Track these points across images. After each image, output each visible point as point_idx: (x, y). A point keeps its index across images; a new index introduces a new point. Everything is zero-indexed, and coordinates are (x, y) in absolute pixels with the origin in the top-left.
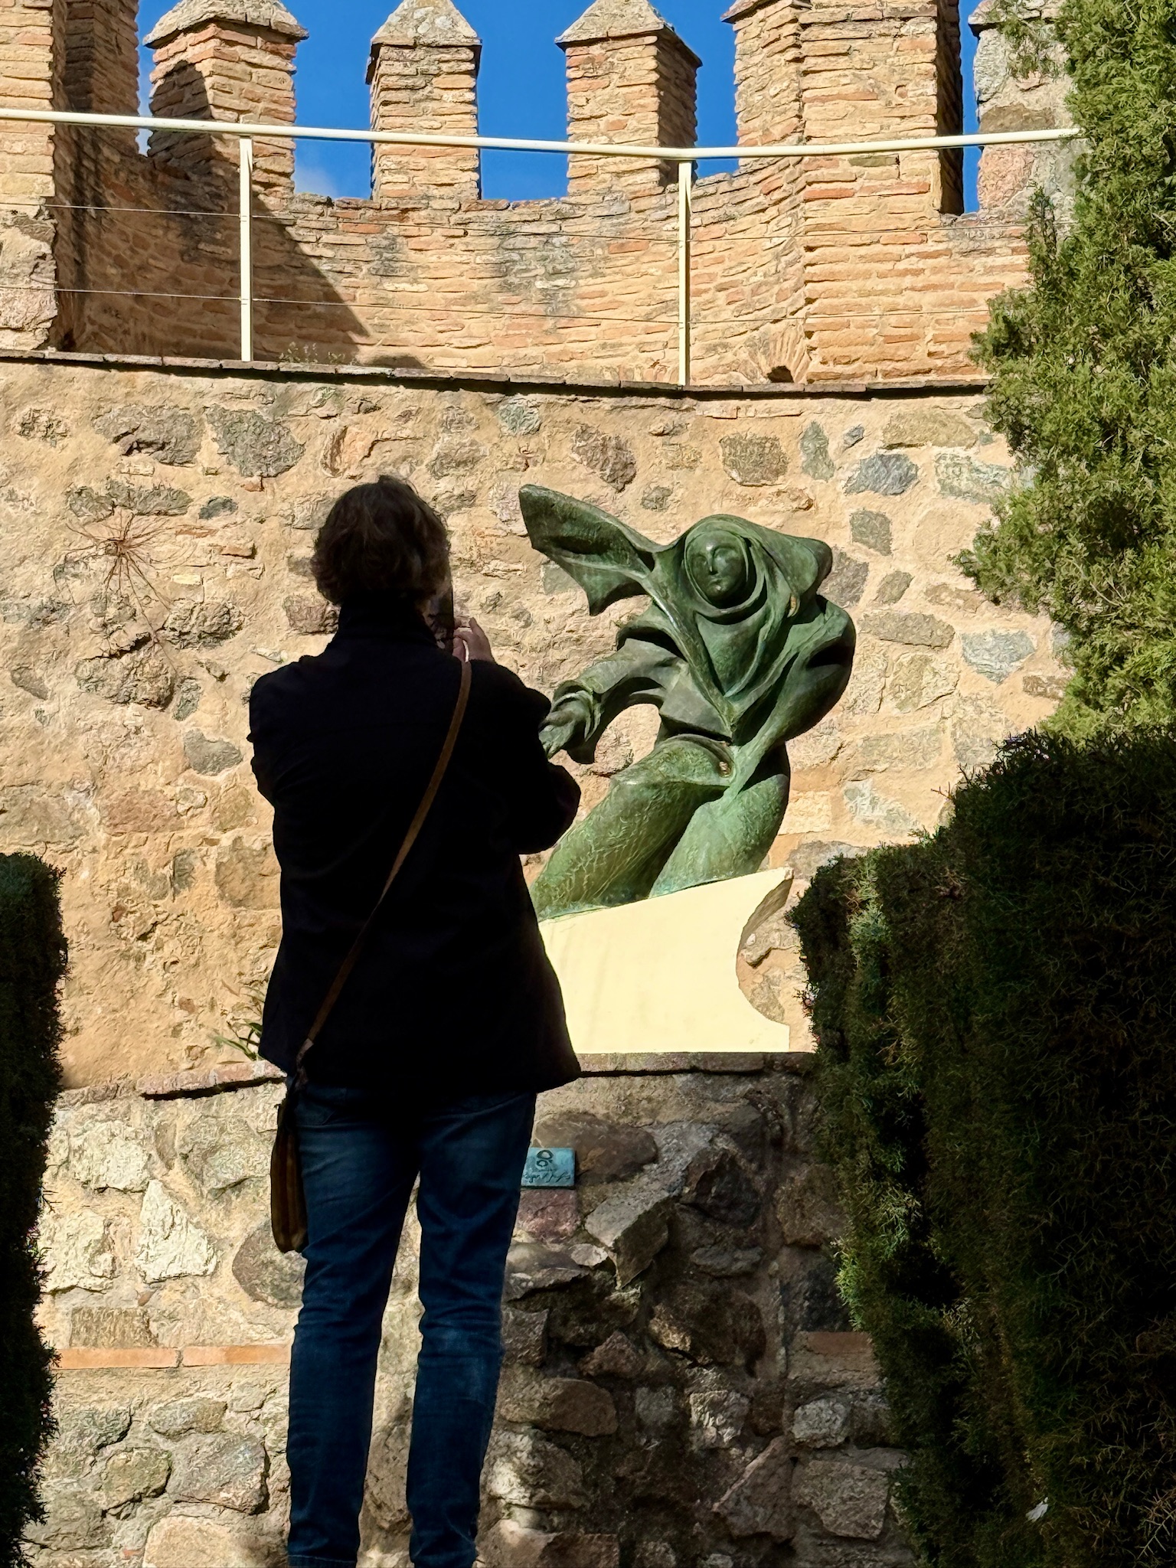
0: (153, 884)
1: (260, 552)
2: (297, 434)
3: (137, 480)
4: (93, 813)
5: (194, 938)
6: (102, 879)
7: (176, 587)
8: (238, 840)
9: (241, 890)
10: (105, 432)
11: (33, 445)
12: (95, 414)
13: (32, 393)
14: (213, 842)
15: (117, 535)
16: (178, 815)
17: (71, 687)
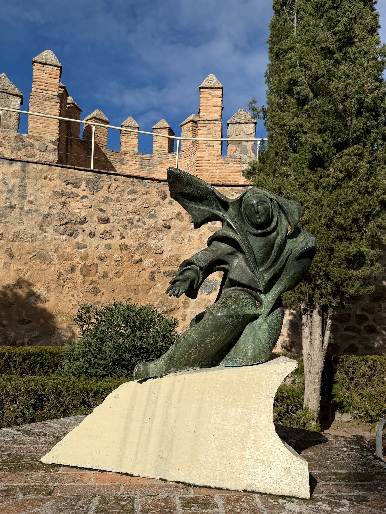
0: (67, 271)
1: (93, 207)
2: (101, 184)
3: (68, 191)
4: (55, 256)
5: (75, 282)
6: (56, 270)
7: (75, 212)
8: (85, 263)
9: (85, 273)
10: (62, 180)
11: (46, 182)
12: (60, 176)
13: (47, 171)
14: (80, 263)
15: (63, 201)
16: (73, 258)
17: (52, 231)
